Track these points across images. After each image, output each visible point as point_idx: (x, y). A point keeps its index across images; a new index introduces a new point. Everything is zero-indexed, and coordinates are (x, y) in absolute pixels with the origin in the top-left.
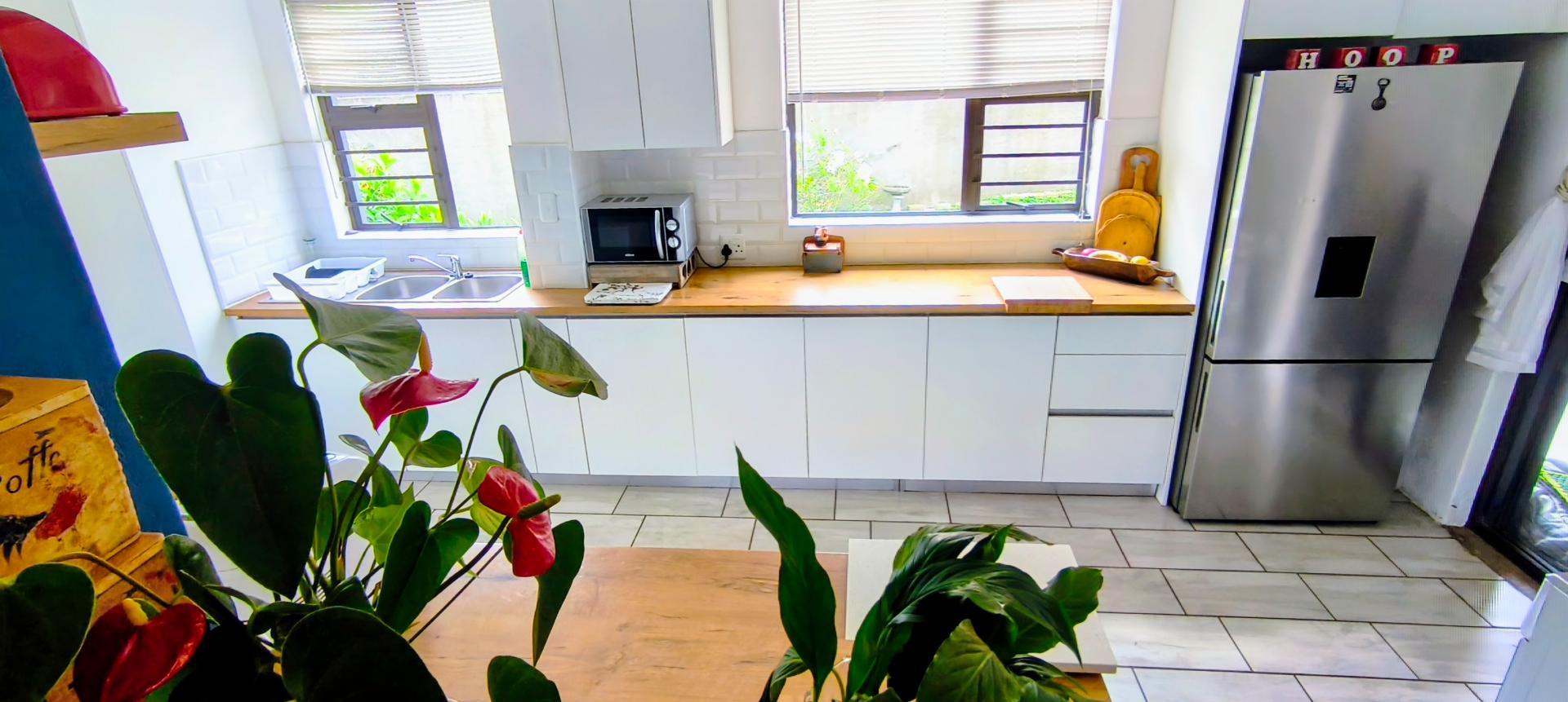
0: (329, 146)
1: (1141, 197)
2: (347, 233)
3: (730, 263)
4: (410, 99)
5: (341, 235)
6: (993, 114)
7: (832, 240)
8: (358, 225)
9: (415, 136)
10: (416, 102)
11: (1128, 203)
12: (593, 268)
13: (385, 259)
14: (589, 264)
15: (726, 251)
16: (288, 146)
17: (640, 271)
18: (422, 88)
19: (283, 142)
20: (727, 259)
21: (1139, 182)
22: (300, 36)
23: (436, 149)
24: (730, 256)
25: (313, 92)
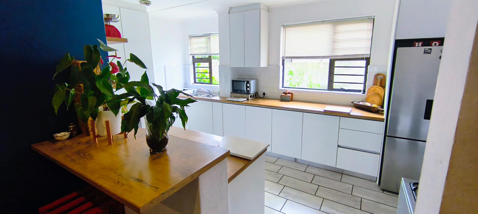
0: (192, 66)
1: (379, 88)
2: (193, 84)
3: (265, 97)
4: (207, 56)
5: (191, 84)
6: (337, 63)
7: (289, 93)
8: (195, 82)
9: (207, 64)
10: (208, 57)
11: (375, 90)
12: (232, 94)
13: (197, 89)
14: (231, 93)
15: (264, 94)
16: (185, 65)
17: (241, 95)
18: (209, 54)
19: (185, 64)
20: (264, 96)
21: (379, 84)
22: (191, 44)
23: (210, 67)
24: (265, 95)
25: (191, 55)
